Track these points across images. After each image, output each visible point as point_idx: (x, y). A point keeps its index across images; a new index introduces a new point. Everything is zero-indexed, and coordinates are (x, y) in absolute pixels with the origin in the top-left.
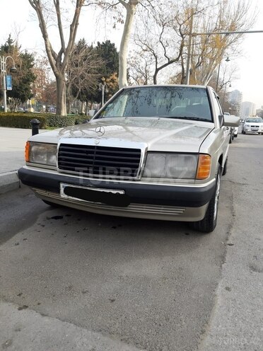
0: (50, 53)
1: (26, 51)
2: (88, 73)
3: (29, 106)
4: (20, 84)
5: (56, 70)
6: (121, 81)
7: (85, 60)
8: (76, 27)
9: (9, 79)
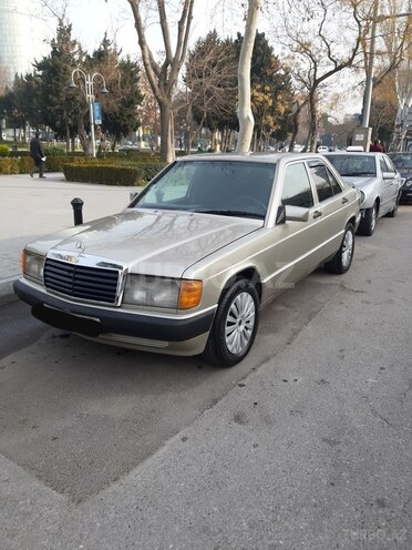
0: (150, 67)
1: (128, 57)
2: (219, 86)
3: (139, 139)
4: (121, 109)
5: (158, 92)
6: (242, 112)
7: (214, 65)
8: (189, 23)
9: (97, 107)
